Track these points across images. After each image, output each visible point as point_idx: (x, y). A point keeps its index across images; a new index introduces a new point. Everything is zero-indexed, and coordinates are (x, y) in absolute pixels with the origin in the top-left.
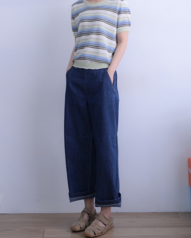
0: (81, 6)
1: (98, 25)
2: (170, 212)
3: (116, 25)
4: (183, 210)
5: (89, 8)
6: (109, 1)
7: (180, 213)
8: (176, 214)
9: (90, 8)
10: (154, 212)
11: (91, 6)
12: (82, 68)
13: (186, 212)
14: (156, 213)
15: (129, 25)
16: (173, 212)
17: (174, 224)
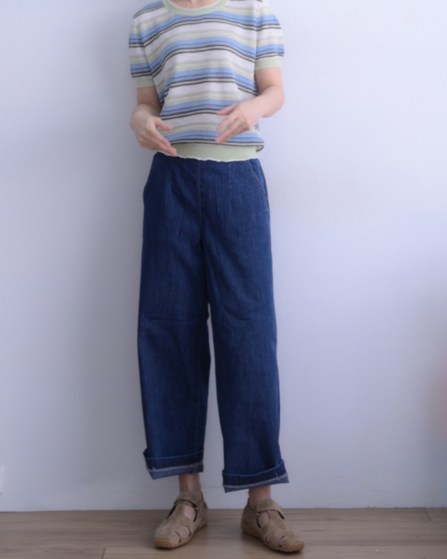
0: (160, 16)
1: (220, 60)
3: (254, 56)
5: (184, 19)
6: (229, 3)
7: (433, 510)
8: (422, 513)
9: (186, 19)
11: (187, 14)
12: (191, 157)
14: (374, 509)
15: (281, 53)
16: (416, 508)
17: (418, 536)
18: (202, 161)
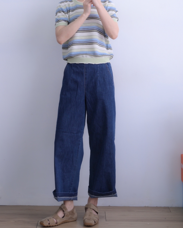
2: (162, 206)
4: (175, 205)
7: (172, 208)
10: (146, 206)
12: (81, 63)
13: (178, 207)
14: (148, 207)
16: (165, 207)
17: (165, 218)
18: (86, 64)
